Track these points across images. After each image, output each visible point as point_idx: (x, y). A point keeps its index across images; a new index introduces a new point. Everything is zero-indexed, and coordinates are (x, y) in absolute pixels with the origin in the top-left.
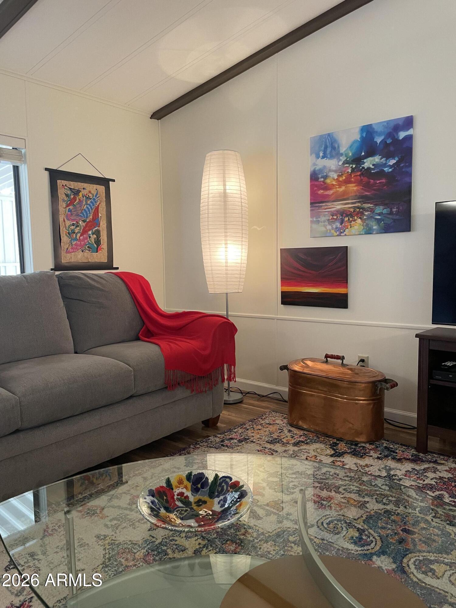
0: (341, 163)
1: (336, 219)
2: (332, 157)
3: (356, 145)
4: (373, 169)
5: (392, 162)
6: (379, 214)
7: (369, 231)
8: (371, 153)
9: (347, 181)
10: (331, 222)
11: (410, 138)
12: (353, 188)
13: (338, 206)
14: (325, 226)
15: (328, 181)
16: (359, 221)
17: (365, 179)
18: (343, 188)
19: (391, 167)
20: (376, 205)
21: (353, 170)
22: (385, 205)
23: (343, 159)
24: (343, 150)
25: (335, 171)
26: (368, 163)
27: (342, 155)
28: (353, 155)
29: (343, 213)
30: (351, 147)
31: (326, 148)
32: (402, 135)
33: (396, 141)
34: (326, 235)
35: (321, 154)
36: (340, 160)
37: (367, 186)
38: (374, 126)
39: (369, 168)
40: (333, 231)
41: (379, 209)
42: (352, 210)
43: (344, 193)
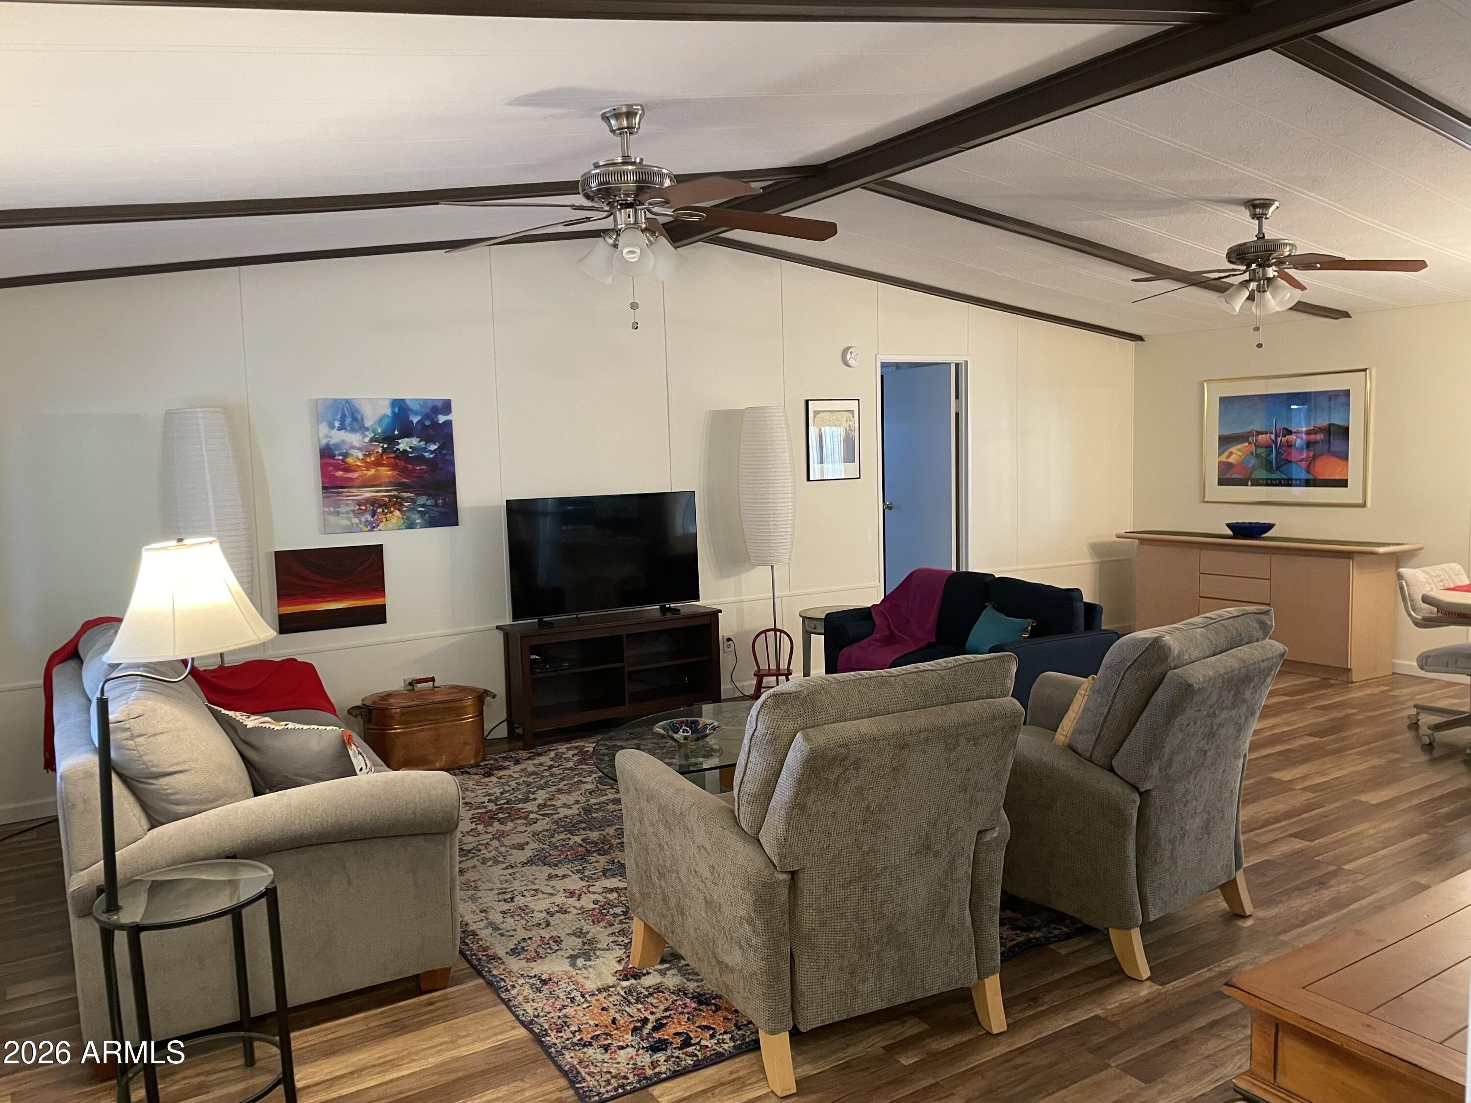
0: (367, 440)
1: (365, 510)
2: (353, 430)
3: (386, 421)
4: (411, 453)
5: (433, 447)
6: (422, 506)
7: (411, 526)
8: (407, 433)
9: (378, 463)
10: (358, 513)
11: (449, 424)
12: (386, 472)
13: (368, 493)
14: (349, 519)
15: (350, 460)
16: (397, 513)
17: (401, 463)
18: (372, 472)
19: (432, 452)
20: (417, 495)
21: (384, 450)
22: (429, 495)
23: (370, 435)
24: (368, 424)
25: (360, 449)
26: (404, 444)
27: (367, 429)
28: (383, 432)
29: (374, 503)
30: (379, 422)
31: (343, 417)
32: (442, 419)
33: (435, 424)
34: (350, 530)
35: (337, 424)
36: (366, 436)
37: (404, 472)
38: (407, 402)
39: (405, 451)
40: (362, 526)
41: (422, 500)
42: (387, 499)
43: (374, 477)
